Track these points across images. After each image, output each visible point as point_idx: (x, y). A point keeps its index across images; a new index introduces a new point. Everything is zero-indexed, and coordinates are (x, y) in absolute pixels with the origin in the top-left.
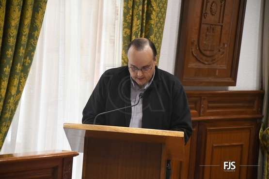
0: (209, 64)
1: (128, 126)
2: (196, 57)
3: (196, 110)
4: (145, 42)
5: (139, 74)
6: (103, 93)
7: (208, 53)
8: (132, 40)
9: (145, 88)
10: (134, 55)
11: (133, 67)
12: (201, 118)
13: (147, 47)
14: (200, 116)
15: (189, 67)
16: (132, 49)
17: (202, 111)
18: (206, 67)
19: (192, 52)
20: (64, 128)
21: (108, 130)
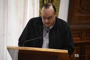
0: (86, 14)
1: (41, 48)
2: (79, 10)
3: (79, 37)
4: (50, 5)
5: (47, 21)
6: (29, 30)
7: (85, 8)
8: (44, 4)
9: (50, 28)
10: (44, 11)
11: (43, 17)
12: (82, 41)
13: (51, 8)
14: (81, 40)
15: (75, 15)
16: (43, 8)
17: (82, 38)
18: (85, 15)
19: (77, 8)
20: (7, 49)
21: (30, 50)
